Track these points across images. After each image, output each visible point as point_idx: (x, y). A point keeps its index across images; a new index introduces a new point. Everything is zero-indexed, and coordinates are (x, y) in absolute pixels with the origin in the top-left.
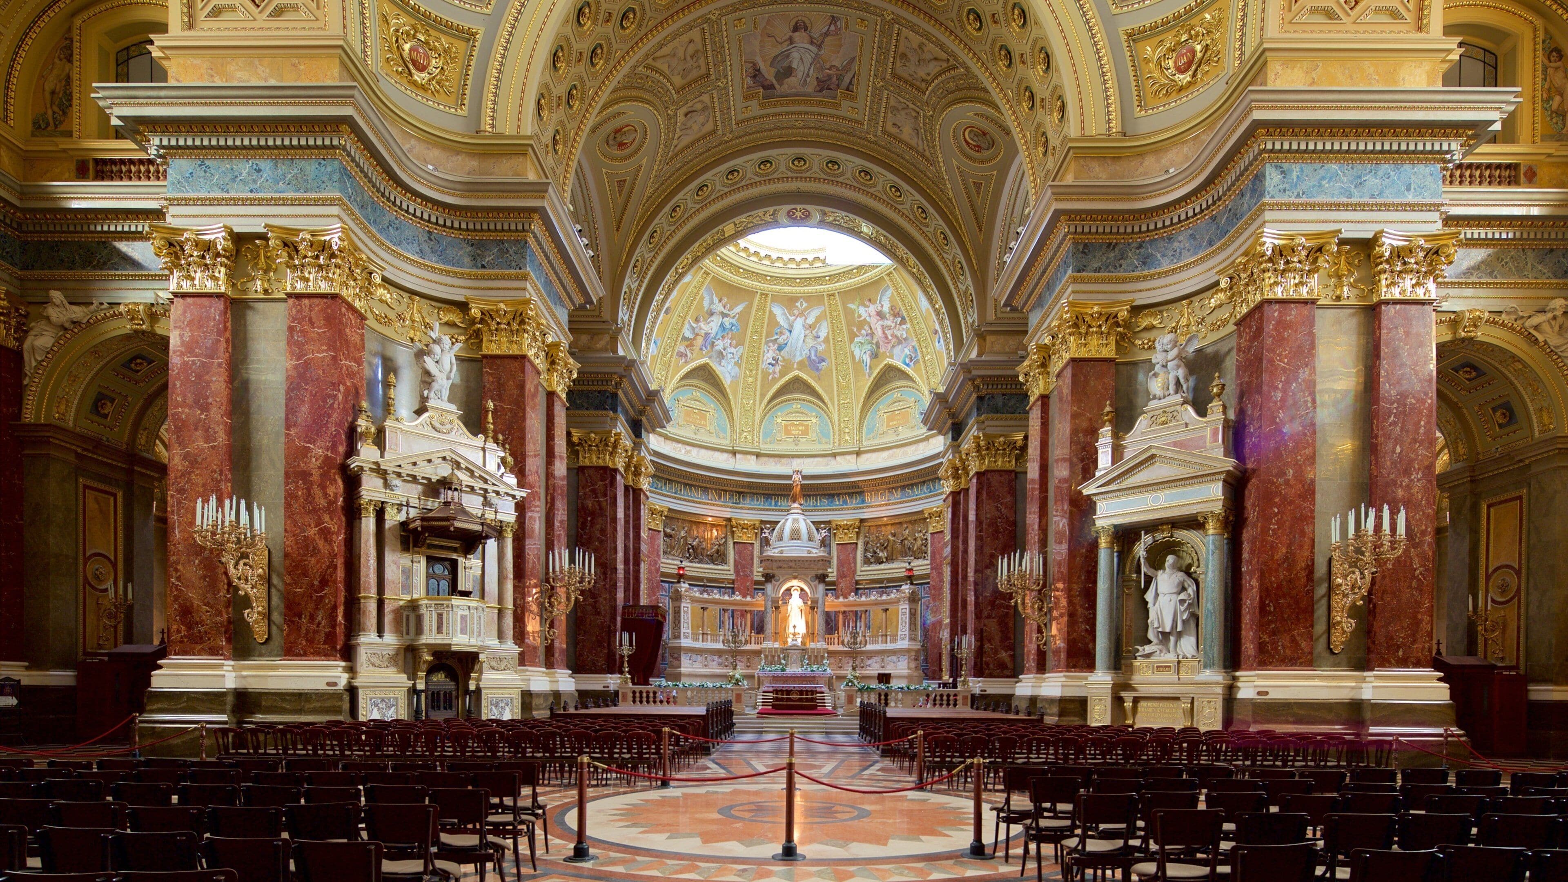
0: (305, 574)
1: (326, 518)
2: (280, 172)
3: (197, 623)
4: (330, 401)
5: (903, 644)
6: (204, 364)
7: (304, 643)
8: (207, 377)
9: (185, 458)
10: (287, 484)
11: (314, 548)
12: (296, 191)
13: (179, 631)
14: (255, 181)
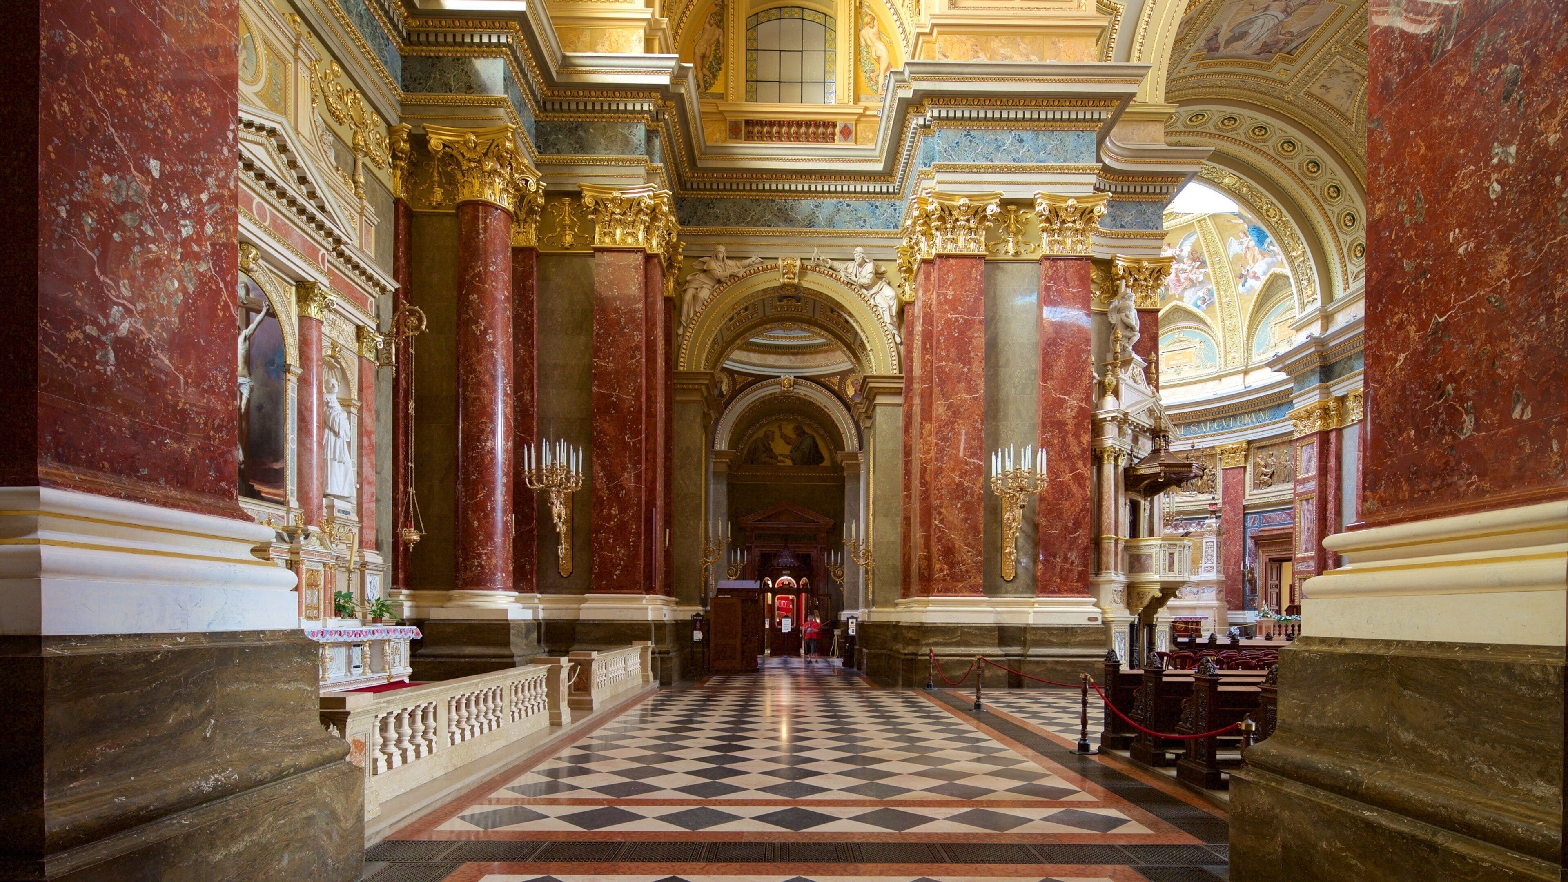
0: (1060, 516)
1: (1080, 464)
2: (1040, 143)
3: (958, 563)
4: (1084, 356)
5: (1213, 576)
6: (966, 321)
7: (1058, 580)
8: (969, 333)
9: (948, 409)
10: (1044, 433)
11: (1069, 492)
12: (1056, 161)
13: (941, 570)
14: (1017, 151)
